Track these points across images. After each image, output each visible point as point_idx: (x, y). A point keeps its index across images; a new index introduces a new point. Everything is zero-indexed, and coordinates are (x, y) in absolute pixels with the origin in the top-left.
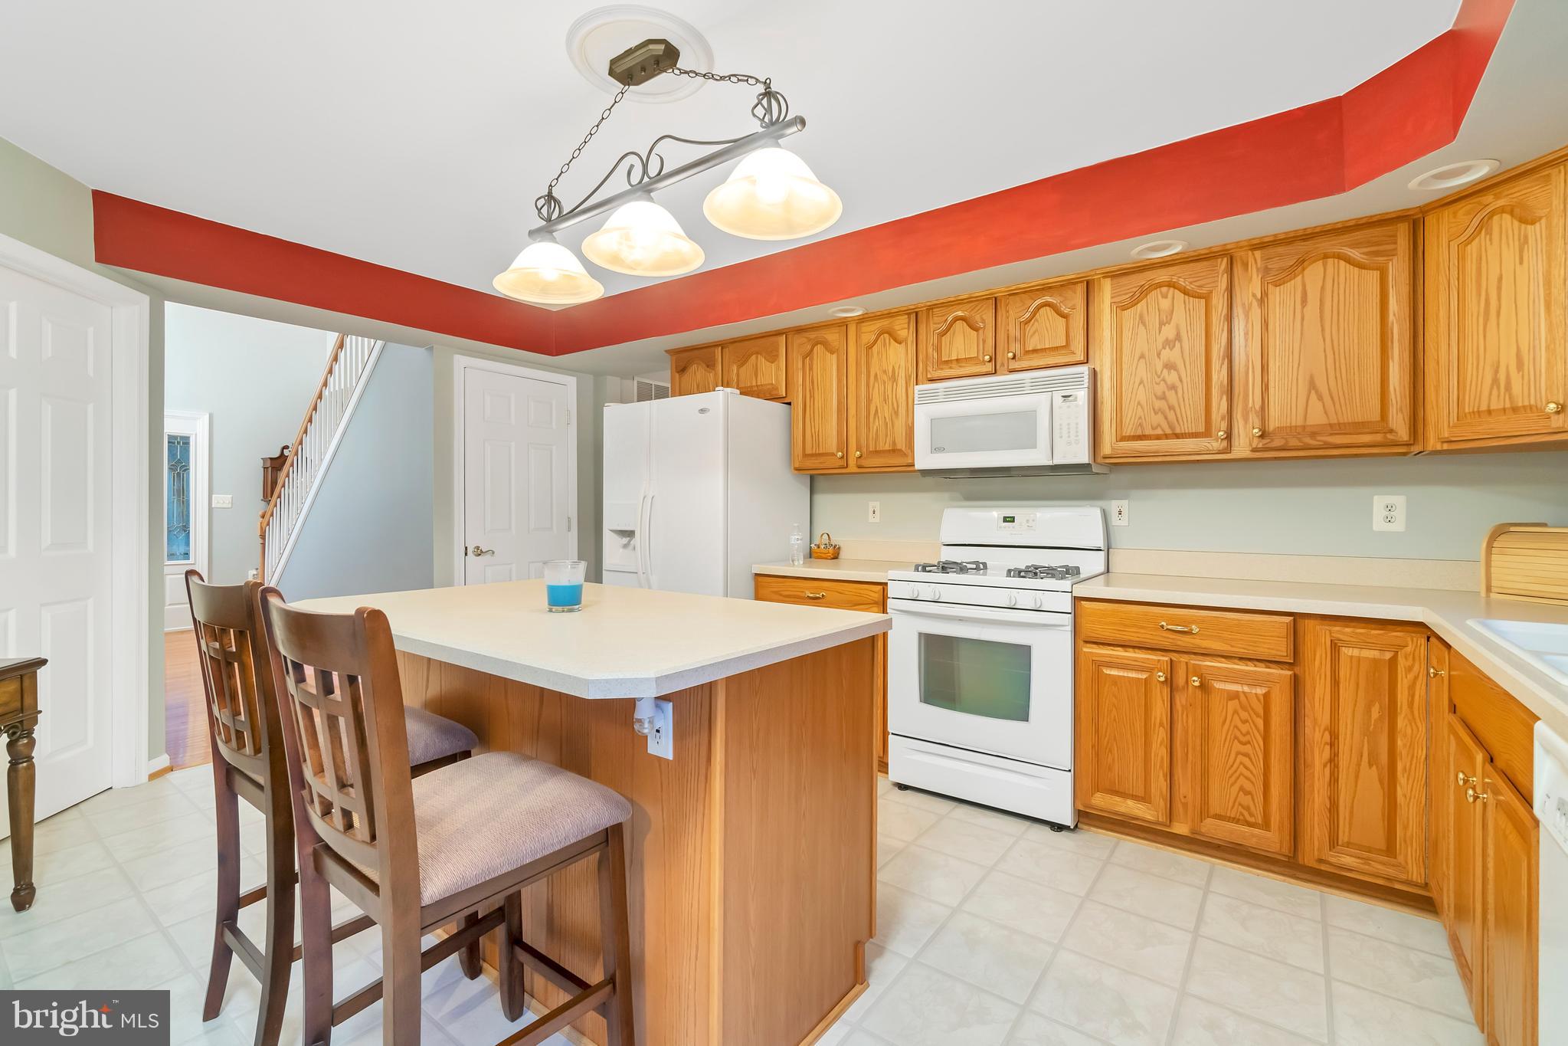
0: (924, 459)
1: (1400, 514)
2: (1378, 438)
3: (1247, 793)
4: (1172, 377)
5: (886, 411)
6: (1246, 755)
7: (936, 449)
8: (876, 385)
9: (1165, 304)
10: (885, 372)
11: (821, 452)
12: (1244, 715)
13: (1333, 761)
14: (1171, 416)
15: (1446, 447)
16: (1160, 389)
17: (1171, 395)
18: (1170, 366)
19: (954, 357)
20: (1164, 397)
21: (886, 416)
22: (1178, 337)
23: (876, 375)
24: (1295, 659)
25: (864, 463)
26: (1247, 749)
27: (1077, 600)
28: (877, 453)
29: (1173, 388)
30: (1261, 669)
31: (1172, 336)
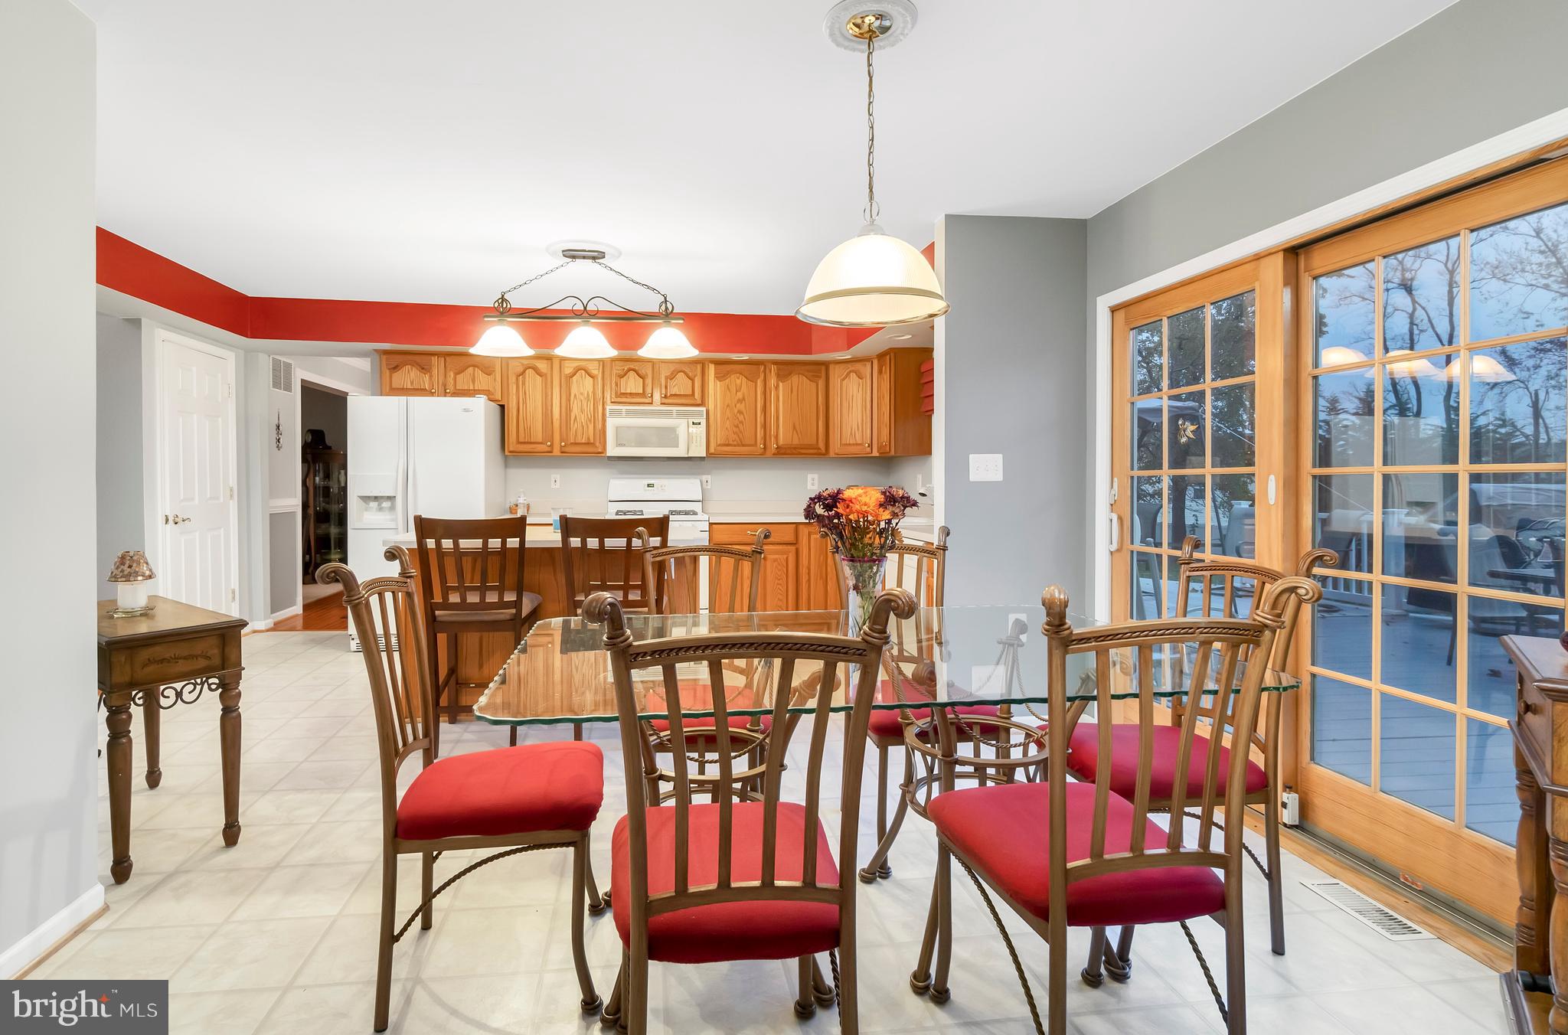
0: (612, 450)
1: (816, 482)
2: (816, 451)
3: (781, 600)
4: (741, 418)
5: (583, 418)
6: (781, 584)
7: (619, 445)
8: (576, 401)
9: (738, 382)
10: (582, 394)
11: (532, 441)
12: (779, 567)
13: (809, 580)
14: (741, 435)
15: (836, 456)
16: (736, 422)
17: (740, 426)
18: (740, 412)
19: (629, 392)
20: (737, 427)
21: (583, 421)
22: (744, 399)
23: (575, 395)
24: (795, 543)
25: (566, 450)
26: (780, 582)
27: (711, 524)
28: (576, 444)
29: (741, 422)
30: (785, 547)
31: (741, 397)
